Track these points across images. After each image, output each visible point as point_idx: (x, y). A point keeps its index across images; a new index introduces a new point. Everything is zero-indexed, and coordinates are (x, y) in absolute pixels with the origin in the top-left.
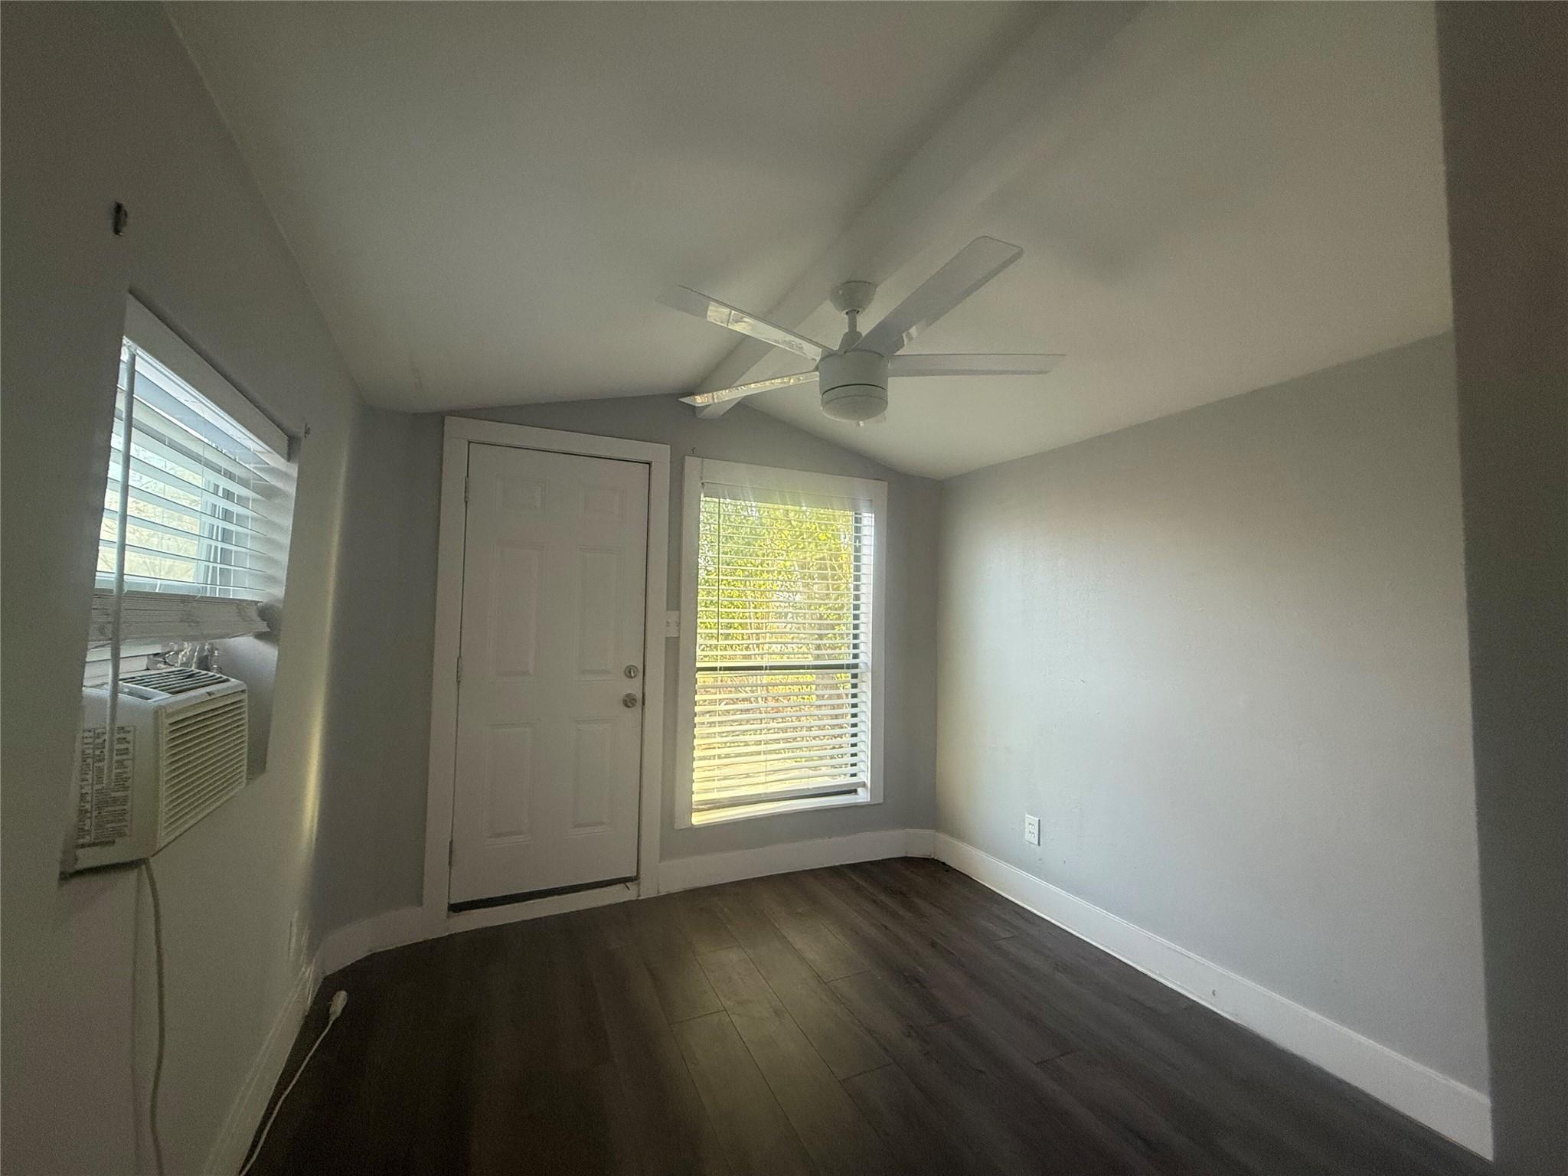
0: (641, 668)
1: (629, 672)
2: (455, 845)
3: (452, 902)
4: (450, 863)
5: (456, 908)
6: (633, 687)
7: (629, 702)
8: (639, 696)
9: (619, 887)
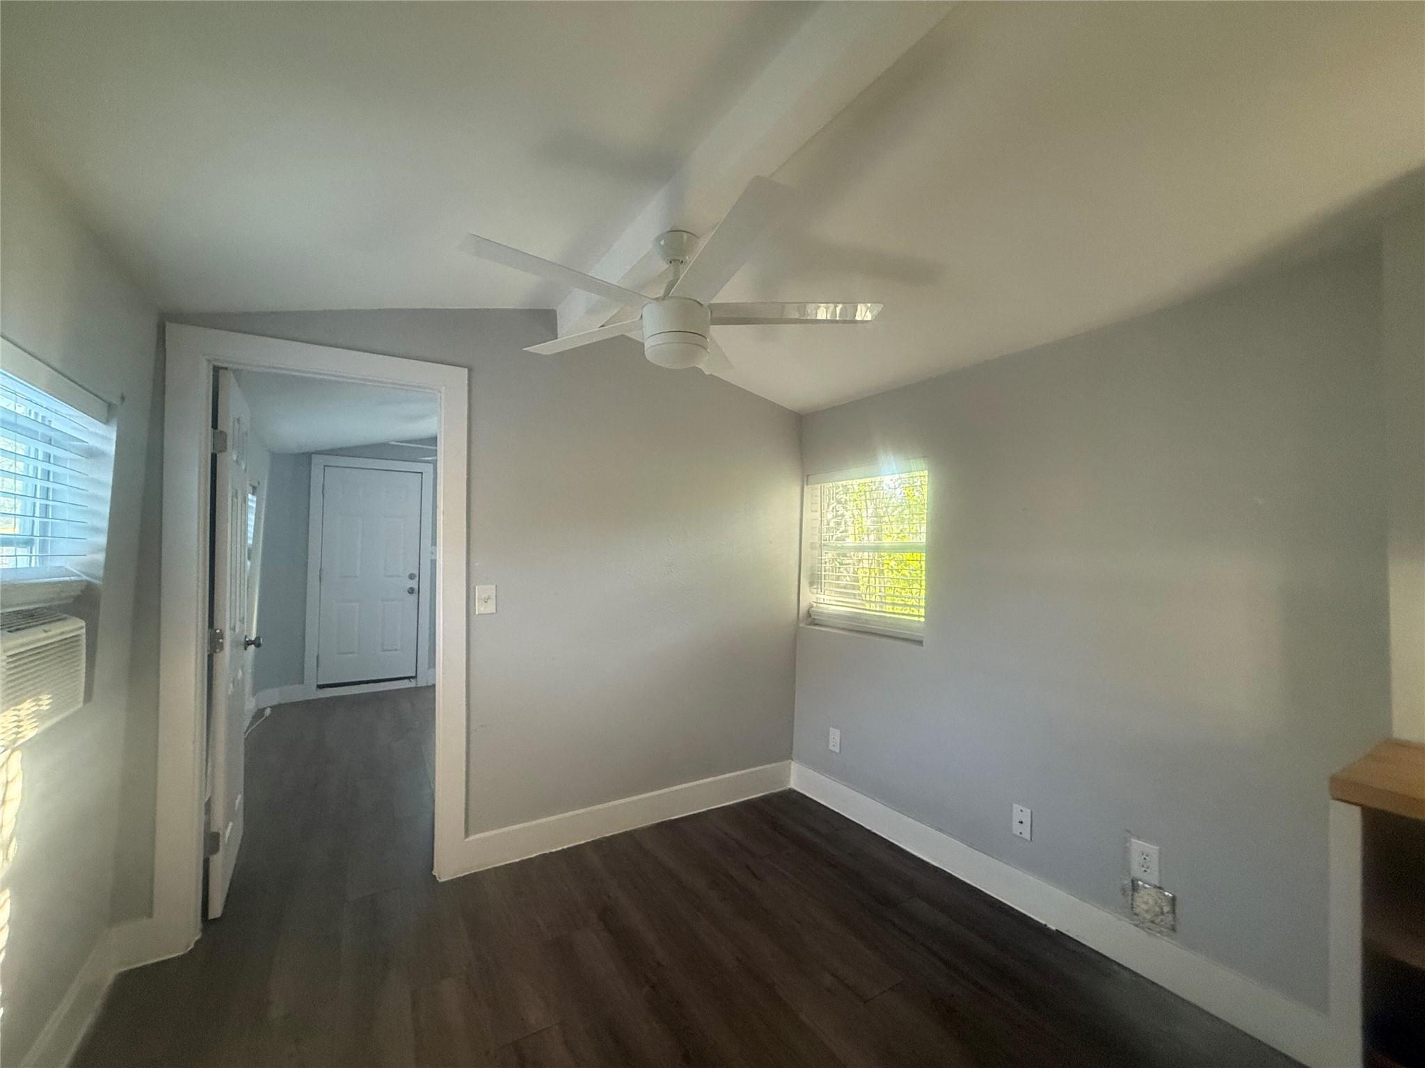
0: (417, 574)
1: (411, 577)
2: (320, 658)
3: (319, 683)
4: (317, 666)
5: (320, 687)
6: (414, 584)
7: (411, 591)
8: (416, 587)
9: (406, 681)
